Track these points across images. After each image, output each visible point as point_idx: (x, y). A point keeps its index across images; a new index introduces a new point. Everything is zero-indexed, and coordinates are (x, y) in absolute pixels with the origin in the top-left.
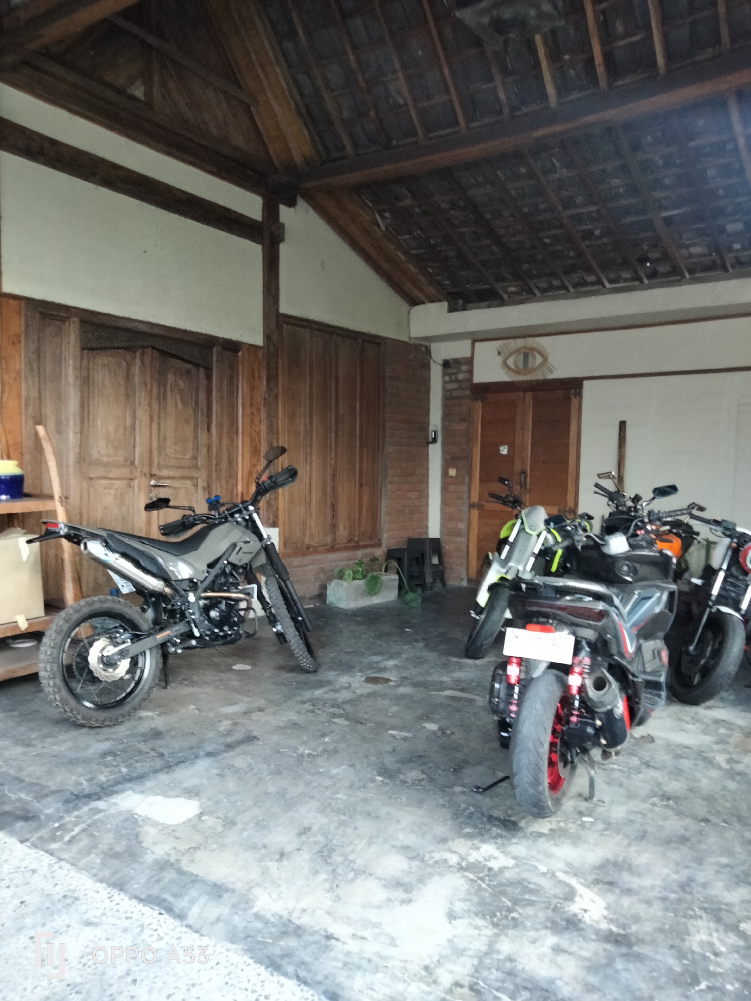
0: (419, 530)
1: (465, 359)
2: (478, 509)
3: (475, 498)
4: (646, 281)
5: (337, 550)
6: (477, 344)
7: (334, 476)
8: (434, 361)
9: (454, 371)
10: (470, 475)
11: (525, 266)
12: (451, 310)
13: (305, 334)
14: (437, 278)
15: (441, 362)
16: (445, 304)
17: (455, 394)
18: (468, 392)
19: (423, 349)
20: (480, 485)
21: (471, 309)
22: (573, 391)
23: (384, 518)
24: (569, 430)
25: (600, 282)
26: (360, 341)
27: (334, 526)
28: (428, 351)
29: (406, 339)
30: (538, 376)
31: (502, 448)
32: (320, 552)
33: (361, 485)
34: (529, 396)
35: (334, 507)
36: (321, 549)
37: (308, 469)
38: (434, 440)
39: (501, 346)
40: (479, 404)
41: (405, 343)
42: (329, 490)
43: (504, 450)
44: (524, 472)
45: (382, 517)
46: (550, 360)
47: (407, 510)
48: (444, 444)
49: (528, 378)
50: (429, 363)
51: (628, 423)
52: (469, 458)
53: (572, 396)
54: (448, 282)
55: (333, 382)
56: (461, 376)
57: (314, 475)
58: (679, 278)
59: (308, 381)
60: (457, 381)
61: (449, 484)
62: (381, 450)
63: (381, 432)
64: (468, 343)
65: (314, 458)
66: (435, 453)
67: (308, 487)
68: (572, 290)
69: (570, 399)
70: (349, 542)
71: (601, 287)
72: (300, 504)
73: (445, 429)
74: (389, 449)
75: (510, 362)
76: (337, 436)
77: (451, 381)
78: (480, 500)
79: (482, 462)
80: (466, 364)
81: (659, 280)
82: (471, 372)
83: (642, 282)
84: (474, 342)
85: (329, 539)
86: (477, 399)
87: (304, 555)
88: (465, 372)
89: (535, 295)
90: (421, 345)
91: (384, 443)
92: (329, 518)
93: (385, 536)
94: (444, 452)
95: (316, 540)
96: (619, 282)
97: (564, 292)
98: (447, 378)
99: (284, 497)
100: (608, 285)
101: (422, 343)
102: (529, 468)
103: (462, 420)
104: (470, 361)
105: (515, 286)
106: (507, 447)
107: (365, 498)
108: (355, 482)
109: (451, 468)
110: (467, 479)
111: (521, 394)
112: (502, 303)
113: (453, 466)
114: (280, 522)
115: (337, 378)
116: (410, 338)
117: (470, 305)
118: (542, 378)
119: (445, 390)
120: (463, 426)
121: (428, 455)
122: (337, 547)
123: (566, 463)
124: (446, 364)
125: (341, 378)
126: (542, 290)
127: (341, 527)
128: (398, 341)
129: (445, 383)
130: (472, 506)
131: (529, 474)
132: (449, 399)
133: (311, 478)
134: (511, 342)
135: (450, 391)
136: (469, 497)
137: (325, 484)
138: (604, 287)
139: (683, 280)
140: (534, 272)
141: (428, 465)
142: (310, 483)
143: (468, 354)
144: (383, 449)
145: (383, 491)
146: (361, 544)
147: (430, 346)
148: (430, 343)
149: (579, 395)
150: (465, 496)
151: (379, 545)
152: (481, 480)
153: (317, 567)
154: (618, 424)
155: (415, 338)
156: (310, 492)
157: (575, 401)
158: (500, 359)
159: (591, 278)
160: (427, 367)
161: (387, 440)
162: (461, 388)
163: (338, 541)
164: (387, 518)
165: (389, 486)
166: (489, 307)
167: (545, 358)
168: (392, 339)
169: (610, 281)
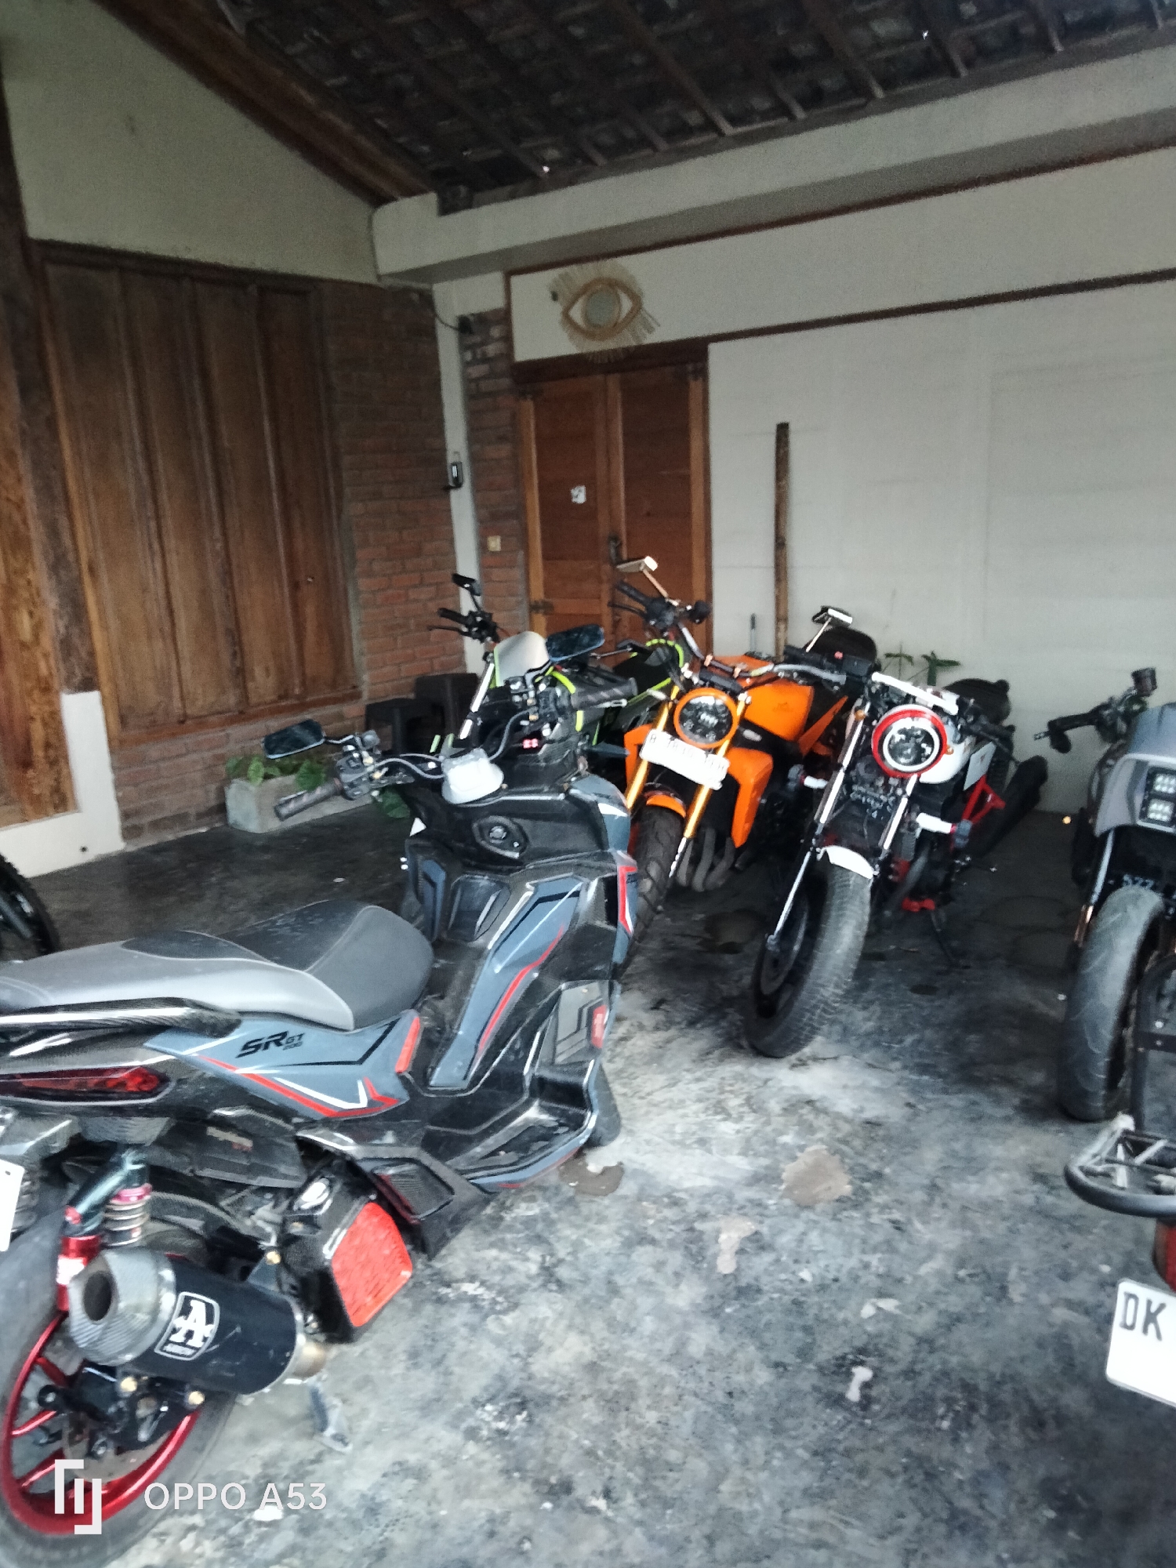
0: (443, 659)
1: (496, 312)
2: (545, 614)
3: (538, 594)
4: (800, 114)
5: (256, 717)
6: (516, 281)
7: (227, 575)
8: (442, 322)
9: (477, 339)
10: (525, 546)
11: (557, 99)
12: (447, 208)
13: (109, 284)
14: (402, 140)
15: (453, 322)
16: (432, 198)
17: (485, 386)
18: (505, 382)
19: (415, 297)
20: (545, 567)
21: (479, 205)
22: (690, 367)
23: (358, 645)
24: (688, 449)
25: (710, 126)
26: (252, 289)
27: (241, 674)
28: (427, 300)
29: (370, 279)
30: (626, 340)
31: (574, 492)
32: (213, 726)
33: (295, 586)
34: (613, 382)
35: (236, 637)
36: (214, 719)
37: (158, 566)
38: (458, 483)
39: (555, 281)
40: (529, 405)
41: (369, 286)
42: (217, 600)
43: (579, 496)
44: (615, 538)
45: (355, 642)
46: (648, 305)
47: (412, 621)
48: (476, 489)
49: (610, 345)
50: (434, 327)
51: (792, 427)
52: (520, 513)
53: (690, 378)
54: (426, 149)
55: (197, 383)
56: (492, 349)
57: (176, 577)
58: (862, 101)
59: (130, 384)
60: (485, 360)
61: (491, 567)
62: (334, 513)
63: (330, 476)
64: (496, 278)
65: (171, 543)
66: (462, 505)
67: (163, 603)
68: (663, 145)
69: (687, 384)
70: (281, 698)
71: (713, 136)
72: (149, 638)
73: (474, 458)
74: (354, 509)
75: (576, 314)
76: (221, 493)
77: (475, 361)
78: (546, 593)
79: (543, 522)
80: (498, 323)
81: (828, 109)
82: (508, 339)
83: (792, 117)
84: (509, 274)
85: (231, 699)
86: (523, 395)
87: (173, 735)
88: (498, 340)
89: (593, 163)
90: (407, 290)
91: (340, 495)
92: (226, 657)
93: (366, 677)
94: (479, 505)
95: (200, 703)
96: (750, 123)
97: (648, 152)
98: (469, 356)
99: (105, 628)
100: (728, 129)
101: (408, 283)
102: (623, 529)
103: (502, 439)
104: (504, 317)
105: (554, 146)
106: (583, 488)
107: (310, 610)
108: (280, 581)
109: (493, 535)
110: (521, 555)
111: (600, 378)
112: (537, 186)
113: (497, 532)
114: (103, 676)
115: (205, 374)
116: (379, 277)
117: (478, 196)
118: (634, 343)
119: (468, 381)
120: (505, 450)
121: (449, 511)
122: (252, 711)
123: (687, 514)
124: (465, 326)
125: (215, 372)
126: (611, 153)
127: (258, 672)
128: (352, 284)
129: (466, 365)
130: (534, 608)
131: (624, 538)
132: (473, 395)
133: (167, 585)
134: (573, 270)
135: (477, 380)
136: (528, 591)
137: (204, 593)
138: (721, 134)
139: (871, 104)
140: (580, 110)
141: (451, 532)
142: (168, 593)
143: (499, 303)
144: (340, 511)
145: (351, 593)
146: (308, 700)
147: (430, 290)
148: (431, 284)
149: (702, 373)
150: (521, 588)
151: (355, 696)
152: (546, 557)
153: (207, 755)
154: (774, 429)
155: (391, 275)
156: (171, 612)
157: (695, 386)
158: (557, 308)
159: (694, 118)
160: (427, 333)
161: (348, 491)
162: (491, 375)
163: (254, 700)
164: (365, 644)
165: (363, 583)
166: (513, 196)
167: (636, 299)
168: (332, 281)
169: (734, 121)
